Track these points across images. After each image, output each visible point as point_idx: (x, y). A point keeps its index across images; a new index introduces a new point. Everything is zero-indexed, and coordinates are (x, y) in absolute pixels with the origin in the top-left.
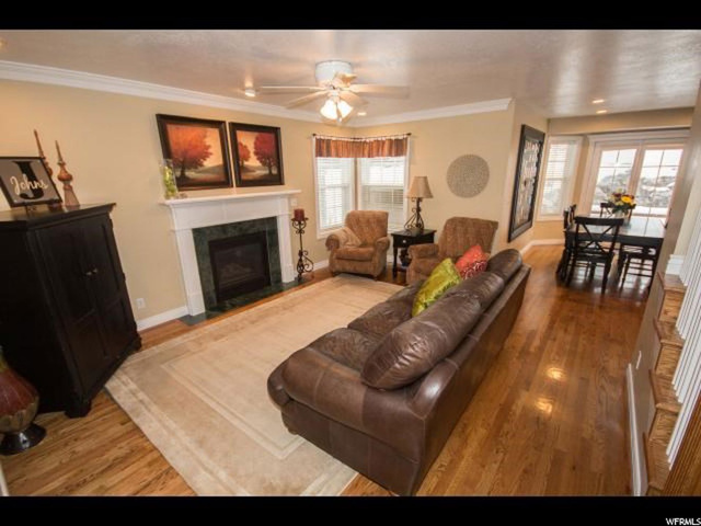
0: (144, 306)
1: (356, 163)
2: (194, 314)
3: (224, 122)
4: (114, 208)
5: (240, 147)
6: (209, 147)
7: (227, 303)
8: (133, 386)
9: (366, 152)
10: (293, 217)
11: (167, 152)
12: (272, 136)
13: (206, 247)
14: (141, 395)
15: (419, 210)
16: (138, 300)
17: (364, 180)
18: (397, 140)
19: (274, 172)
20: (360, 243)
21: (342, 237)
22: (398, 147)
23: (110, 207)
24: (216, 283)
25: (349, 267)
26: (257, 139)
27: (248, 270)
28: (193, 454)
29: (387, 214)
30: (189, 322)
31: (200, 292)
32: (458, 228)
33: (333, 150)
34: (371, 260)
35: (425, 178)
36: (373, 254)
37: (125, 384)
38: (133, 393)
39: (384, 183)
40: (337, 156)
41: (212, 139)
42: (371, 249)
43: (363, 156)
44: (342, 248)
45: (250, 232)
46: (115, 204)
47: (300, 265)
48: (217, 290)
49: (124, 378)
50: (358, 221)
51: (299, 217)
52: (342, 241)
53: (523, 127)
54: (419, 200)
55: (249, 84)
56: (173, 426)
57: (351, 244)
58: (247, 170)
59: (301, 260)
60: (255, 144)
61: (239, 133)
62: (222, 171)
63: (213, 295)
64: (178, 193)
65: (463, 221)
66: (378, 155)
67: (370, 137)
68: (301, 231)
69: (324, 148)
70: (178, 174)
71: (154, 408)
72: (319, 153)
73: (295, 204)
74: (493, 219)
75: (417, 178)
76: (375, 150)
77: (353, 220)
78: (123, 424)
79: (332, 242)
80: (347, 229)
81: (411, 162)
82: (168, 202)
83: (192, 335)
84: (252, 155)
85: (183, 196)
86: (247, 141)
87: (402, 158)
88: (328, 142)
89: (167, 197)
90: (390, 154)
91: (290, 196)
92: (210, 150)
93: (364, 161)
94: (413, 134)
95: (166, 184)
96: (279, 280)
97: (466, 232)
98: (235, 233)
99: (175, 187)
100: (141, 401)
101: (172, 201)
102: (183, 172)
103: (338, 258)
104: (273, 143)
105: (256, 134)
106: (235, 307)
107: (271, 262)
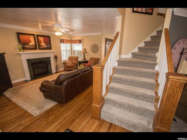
0: (14, 78)
1: (71, 45)
2: (28, 80)
3: (35, 35)
4: (5, 54)
5: (39, 40)
6: (31, 40)
7: (37, 77)
8: (10, 93)
9: (73, 42)
10: (54, 57)
11: (19, 41)
12: (48, 38)
13: (31, 64)
14: (12, 95)
15: (84, 56)
16: (12, 76)
17: (73, 49)
18: (80, 40)
19: (49, 46)
20: (71, 63)
21: (67, 62)
22: (80, 42)
23: (4, 53)
24: (34, 72)
25: (68, 69)
26: (44, 38)
27: (43, 70)
28: (23, 103)
29: (78, 57)
30: (26, 81)
31: (29, 74)
32: (92, 60)
33: (65, 42)
34: (73, 67)
35: (85, 49)
36: (73, 66)
37: (8, 93)
38: (10, 95)
39: (78, 50)
40: (66, 43)
41: (32, 38)
42: (73, 65)
43: (73, 43)
44: (67, 65)
45: (43, 60)
46: (5, 53)
47: (57, 69)
48: (34, 74)
49: (8, 92)
50: (71, 59)
51: (56, 57)
52: (67, 63)
53: (106, 38)
54: (84, 54)
55: (40, 26)
56: (19, 99)
57: (69, 64)
58: (41, 46)
59: (57, 67)
60: (44, 40)
61: (39, 37)
62: (34, 46)
63: (33, 76)
64: (22, 51)
65: (93, 58)
66: (76, 43)
67: (74, 39)
68: (56, 61)
69: (62, 41)
70: (23, 46)
71: (15, 97)
72: (61, 42)
73: (55, 54)
74: (98, 58)
75: (84, 49)
76: (75, 42)
77: (70, 58)
78: (7, 100)
79: (65, 63)
80: (69, 60)
81: (83, 45)
82: (20, 53)
83: (26, 84)
84: (43, 42)
85: (23, 52)
86: (41, 39)
87: (81, 44)
88: (63, 40)
89: (20, 52)
90: (78, 43)
91: (53, 52)
92: (31, 41)
93: (73, 44)
94: (83, 39)
95: (19, 48)
96: (51, 72)
97: (93, 61)
98: (39, 61)
99: (22, 49)
100: (12, 96)
101: (21, 52)
102: (24, 46)
103: (66, 67)
104: (48, 40)
105: (44, 37)
106: (38, 78)
107: (49, 68)
